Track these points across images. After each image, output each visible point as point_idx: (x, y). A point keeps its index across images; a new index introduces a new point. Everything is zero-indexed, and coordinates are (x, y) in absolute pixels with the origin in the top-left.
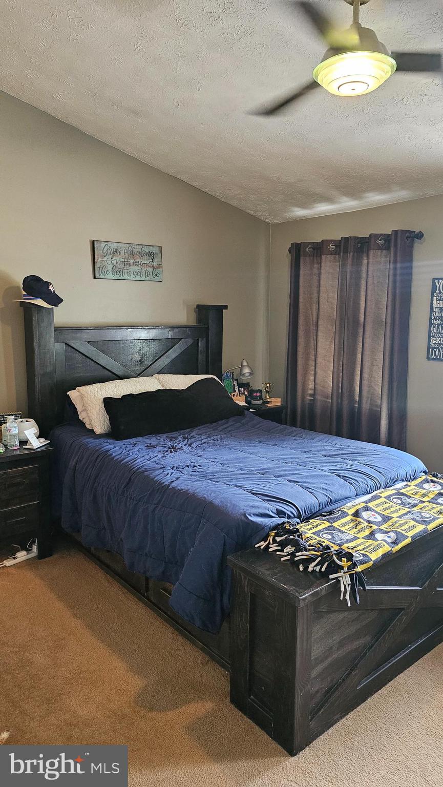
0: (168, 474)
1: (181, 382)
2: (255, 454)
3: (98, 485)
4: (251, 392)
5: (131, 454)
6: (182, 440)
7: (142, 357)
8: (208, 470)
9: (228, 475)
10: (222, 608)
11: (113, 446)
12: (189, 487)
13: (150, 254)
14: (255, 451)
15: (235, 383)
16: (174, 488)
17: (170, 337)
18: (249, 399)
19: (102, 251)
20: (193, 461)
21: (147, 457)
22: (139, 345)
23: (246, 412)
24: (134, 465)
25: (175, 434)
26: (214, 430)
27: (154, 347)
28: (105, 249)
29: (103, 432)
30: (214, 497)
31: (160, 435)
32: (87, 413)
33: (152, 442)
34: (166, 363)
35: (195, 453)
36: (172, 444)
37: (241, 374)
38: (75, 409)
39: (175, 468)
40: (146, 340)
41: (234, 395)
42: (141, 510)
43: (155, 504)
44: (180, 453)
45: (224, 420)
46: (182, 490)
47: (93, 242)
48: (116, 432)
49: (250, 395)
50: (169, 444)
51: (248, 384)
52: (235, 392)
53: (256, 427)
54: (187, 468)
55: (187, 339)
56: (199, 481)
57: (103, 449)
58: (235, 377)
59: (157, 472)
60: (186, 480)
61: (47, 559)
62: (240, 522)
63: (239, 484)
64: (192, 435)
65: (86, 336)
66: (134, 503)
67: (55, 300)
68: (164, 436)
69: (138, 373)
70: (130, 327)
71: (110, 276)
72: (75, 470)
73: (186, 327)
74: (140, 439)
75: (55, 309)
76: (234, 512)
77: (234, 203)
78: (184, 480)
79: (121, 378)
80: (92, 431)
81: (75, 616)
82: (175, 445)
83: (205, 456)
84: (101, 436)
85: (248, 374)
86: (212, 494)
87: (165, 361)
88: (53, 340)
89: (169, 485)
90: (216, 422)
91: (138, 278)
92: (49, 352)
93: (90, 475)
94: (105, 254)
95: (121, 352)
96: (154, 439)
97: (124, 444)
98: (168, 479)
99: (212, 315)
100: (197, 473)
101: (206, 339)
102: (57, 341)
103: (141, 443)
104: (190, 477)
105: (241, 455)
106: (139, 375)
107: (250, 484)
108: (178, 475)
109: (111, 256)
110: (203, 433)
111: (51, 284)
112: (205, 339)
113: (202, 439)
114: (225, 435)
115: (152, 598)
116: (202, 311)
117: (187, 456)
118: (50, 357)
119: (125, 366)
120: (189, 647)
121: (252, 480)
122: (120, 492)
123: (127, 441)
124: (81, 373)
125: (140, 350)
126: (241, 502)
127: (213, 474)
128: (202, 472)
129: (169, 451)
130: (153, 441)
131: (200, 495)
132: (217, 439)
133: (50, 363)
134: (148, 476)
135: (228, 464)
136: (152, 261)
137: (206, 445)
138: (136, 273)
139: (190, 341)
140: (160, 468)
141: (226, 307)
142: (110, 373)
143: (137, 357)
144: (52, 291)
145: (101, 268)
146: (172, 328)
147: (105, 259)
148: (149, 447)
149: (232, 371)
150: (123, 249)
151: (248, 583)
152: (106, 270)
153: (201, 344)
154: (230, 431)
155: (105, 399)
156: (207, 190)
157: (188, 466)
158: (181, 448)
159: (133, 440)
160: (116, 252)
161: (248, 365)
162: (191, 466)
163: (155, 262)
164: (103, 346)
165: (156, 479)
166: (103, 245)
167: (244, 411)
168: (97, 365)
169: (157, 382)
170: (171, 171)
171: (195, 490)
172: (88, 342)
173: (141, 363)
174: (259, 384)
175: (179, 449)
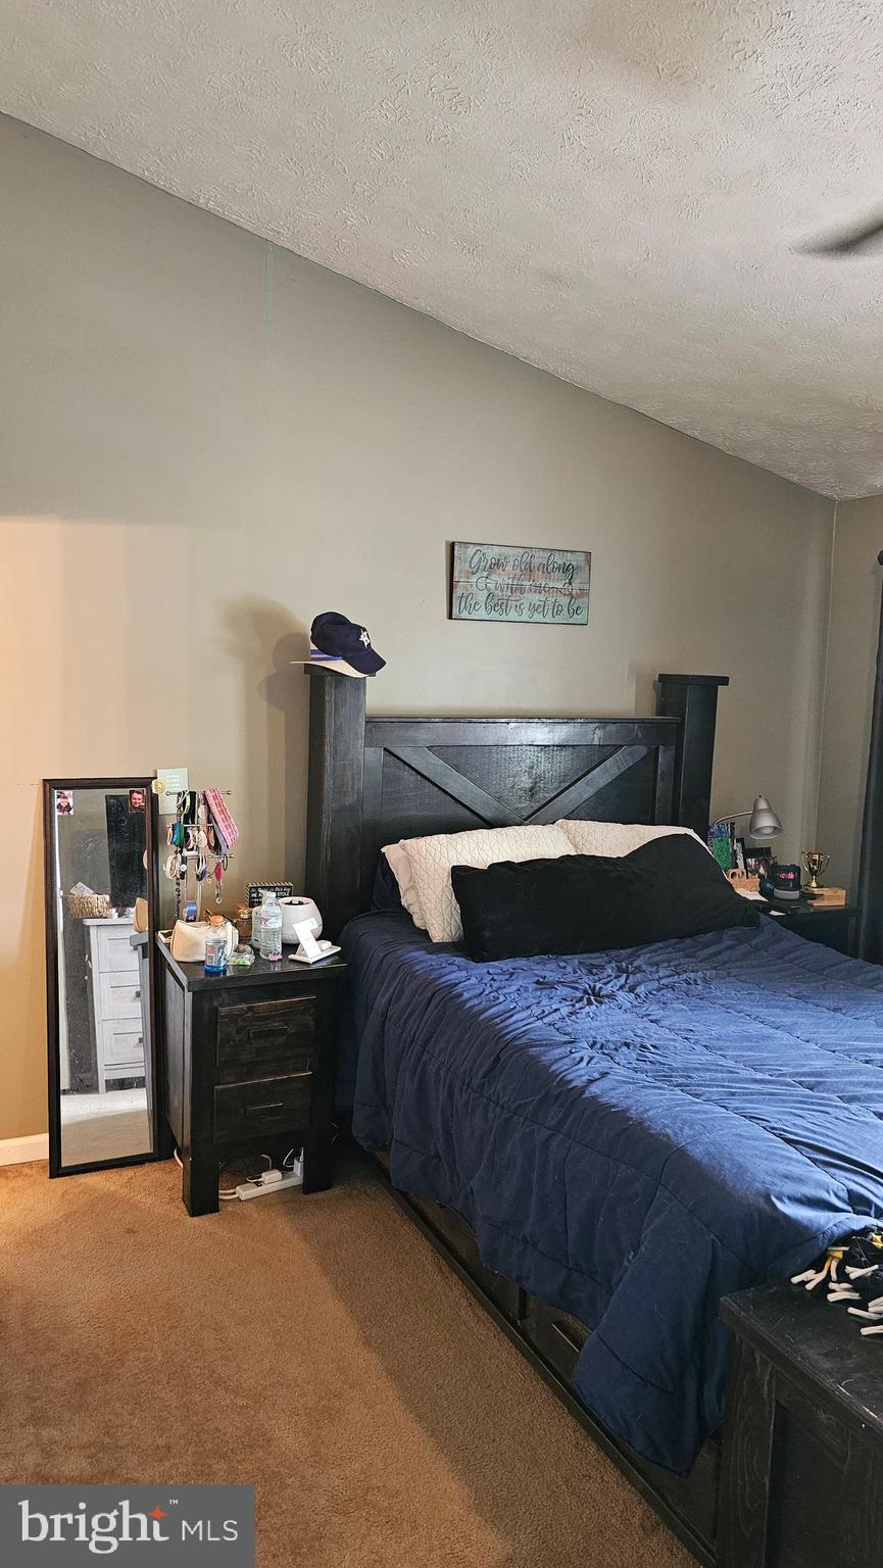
0: (582, 1059)
1: (614, 840)
2: (789, 1030)
3: (430, 1059)
4: (774, 870)
5: (502, 998)
6: (614, 975)
7: (536, 783)
8: (675, 1060)
9: (723, 1080)
10: (700, 1417)
11: (464, 973)
12: (629, 1102)
13: (567, 570)
14: (787, 1021)
15: (737, 847)
16: (594, 1098)
17: (596, 742)
18: (768, 885)
19: (468, 565)
20: (640, 1032)
21: (537, 1011)
22: (530, 756)
23: (762, 916)
24: (507, 1026)
25: (597, 959)
26: (687, 956)
27: (562, 761)
28: (475, 560)
29: (447, 939)
30: (690, 1136)
31: (565, 957)
32: (417, 894)
33: (548, 974)
34: (586, 796)
35: (642, 1011)
36: (592, 985)
37: (752, 827)
38: (395, 884)
39: (599, 1045)
40: (546, 746)
41: (733, 875)
42: (518, 1135)
43: (548, 1128)
44: (610, 1007)
45: (709, 935)
46: (613, 1106)
47: (452, 546)
48: (474, 943)
49: (775, 878)
50: (586, 982)
51: (768, 850)
52: (737, 867)
53: (787, 958)
54: (625, 1048)
55: (635, 747)
56: (655, 1087)
57: (443, 980)
58: (737, 833)
59: (557, 1052)
60: (624, 1082)
61: (321, 1195)
62: (755, 1214)
63: (752, 1109)
64: (635, 964)
65: (424, 735)
66: (504, 1116)
67: (371, 662)
68: (575, 960)
69: (526, 814)
70: (513, 720)
71: (482, 613)
72: (385, 1015)
73: (633, 721)
74: (521, 962)
75: (369, 679)
76: (738, 1186)
77: (755, 458)
78: (617, 1081)
79: (490, 825)
80: (425, 933)
81: (367, 1343)
82: (598, 985)
83: (667, 1023)
84: (442, 948)
85: (769, 831)
86: (686, 1130)
87: (584, 791)
88: (361, 742)
89: (583, 1089)
90: (690, 936)
91: (537, 617)
92: (352, 765)
93: (415, 1035)
94: (475, 570)
95: (493, 770)
96: (553, 966)
97: (489, 973)
98: (582, 1072)
99: (692, 697)
100: (647, 1066)
101: (676, 749)
102: (368, 744)
103: (525, 973)
104: (632, 1074)
105: (755, 1028)
106: (526, 819)
107: (779, 1113)
108: (605, 1064)
109: (485, 574)
110: (663, 962)
111: (365, 630)
112: (673, 748)
113: (660, 978)
114: (714, 972)
115: (533, 1337)
116: (671, 688)
117: (626, 1016)
118: (353, 775)
119: (499, 799)
120: (612, 1475)
121: (784, 1101)
122: (476, 1082)
123: (495, 966)
124: (413, 810)
125: (532, 768)
126: (758, 1161)
127: (687, 1071)
128: (661, 1063)
129: (585, 1001)
130: (550, 970)
131: (656, 1128)
132: (695, 981)
133: (353, 789)
134: (535, 1059)
135: (721, 1049)
136: (570, 583)
137: (670, 994)
138: (534, 608)
139: (642, 751)
140: (566, 1043)
141: (725, 681)
142: (468, 813)
143: (526, 782)
144: (366, 644)
145: (464, 599)
146: (603, 722)
147: (474, 579)
148: (542, 984)
149: (730, 821)
150: (512, 559)
151: (771, 1377)
152: (473, 602)
153: (664, 759)
154: (725, 963)
155: (454, 869)
156: (696, 434)
157: (627, 1045)
158: (611, 996)
159: (507, 965)
160: (497, 565)
161: (770, 810)
162: (635, 1046)
163: (576, 585)
164: (458, 756)
165: (554, 1068)
166: (471, 550)
167: (758, 917)
168: (444, 795)
169: (563, 837)
170: (619, 396)
171: (642, 1113)
172: (430, 748)
173: (532, 795)
174: (792, 853)
175: (608, 996)
